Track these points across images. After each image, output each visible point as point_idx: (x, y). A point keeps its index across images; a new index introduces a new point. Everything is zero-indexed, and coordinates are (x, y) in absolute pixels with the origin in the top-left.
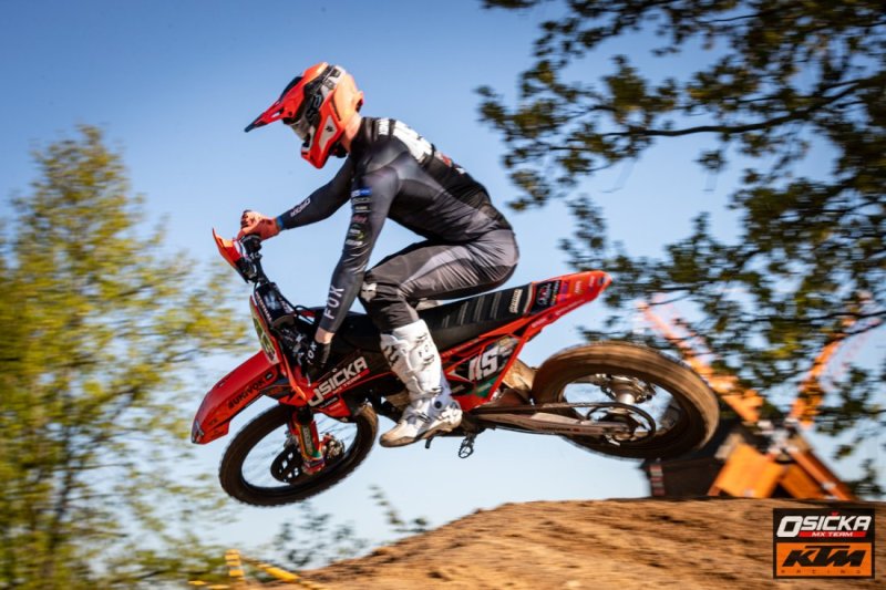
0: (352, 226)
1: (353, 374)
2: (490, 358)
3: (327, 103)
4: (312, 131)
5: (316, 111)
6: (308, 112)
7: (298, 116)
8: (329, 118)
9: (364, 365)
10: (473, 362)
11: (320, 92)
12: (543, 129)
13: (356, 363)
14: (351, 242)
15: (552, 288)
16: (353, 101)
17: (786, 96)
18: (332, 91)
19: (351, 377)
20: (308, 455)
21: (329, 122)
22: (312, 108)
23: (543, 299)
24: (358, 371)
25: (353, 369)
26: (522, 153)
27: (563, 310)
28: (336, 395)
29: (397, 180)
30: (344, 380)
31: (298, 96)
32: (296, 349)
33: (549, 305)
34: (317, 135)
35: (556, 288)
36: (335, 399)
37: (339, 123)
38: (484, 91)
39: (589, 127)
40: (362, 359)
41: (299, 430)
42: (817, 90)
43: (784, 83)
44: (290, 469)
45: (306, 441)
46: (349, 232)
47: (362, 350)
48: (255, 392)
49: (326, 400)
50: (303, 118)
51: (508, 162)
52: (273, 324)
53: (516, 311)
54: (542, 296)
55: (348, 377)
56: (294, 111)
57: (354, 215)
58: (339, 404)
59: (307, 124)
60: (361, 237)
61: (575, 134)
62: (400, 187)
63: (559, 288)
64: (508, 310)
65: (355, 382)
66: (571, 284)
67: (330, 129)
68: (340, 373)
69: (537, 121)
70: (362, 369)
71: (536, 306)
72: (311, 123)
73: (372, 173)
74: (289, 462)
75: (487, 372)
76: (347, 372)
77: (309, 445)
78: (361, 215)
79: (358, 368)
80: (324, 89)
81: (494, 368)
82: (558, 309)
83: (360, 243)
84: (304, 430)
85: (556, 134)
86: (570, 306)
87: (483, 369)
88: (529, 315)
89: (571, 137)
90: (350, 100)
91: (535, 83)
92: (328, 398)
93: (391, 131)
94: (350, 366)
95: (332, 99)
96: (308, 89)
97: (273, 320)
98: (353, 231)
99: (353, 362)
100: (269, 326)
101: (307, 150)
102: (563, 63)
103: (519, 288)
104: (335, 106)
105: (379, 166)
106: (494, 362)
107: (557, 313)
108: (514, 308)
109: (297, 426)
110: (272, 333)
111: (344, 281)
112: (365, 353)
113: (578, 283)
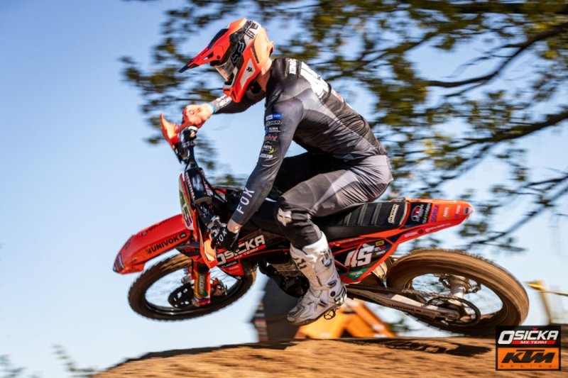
0: (265, 143)
1: (253, 247)
2: (366, 253)
3: (249, 49)
4: (235, 71)
5: (240, 55)
6: (233, 56)
7: (225, 60)
8: (250, 61)
9: (263, 241)
10: (350, 254)
11: (243, 40)
12: (170, 86)
13: (256, 239)
14: (264, 156)
15: (424, 208)
16: (268, 48)
17: (338, 61)
18: (252, 40)
19: (251, 248)
20: (199, 293)
21: (250, 64)
22: (237, 52)
23: (416, 216)
24: (257, 245)
25: (254, 243)
26: (155, 103)
27: (432, 228)
28: (237, 260)
29: (302, 110)
30: (245, 250)
31: (226, 43)
32: (210, 226)
33: (420, 222)
34: (239, 75)
35: (428, 209)
36: (235, 263)
37: (258, 65)
38: (126, 60)
39: (202, 83)
40: (262, 237)
41: (197, 276)
42: (360, 56)
43: (335, 51)
44: (183, 299)
45: (200, 284)
46: (263, 148)
47: (263, 230)
48: (170, 246)
49: (227, 263)
50: (229, 60)
51: (146, 110)
52: (195, 202)
53: (393, 221)
54: (415, 214)
55: (248, 249)
56: (222, 55)
57: (267, 135)
58: (237, 267)
59: (232, 65)
60: (273, 151)
61: (194, 90)
62: (304, 115)
63: (430, 210)
64: (387, 220)
65: (252, 253)
66: (440, 208)
67: (250, 70)
68: (243, 244)
69: (165, 81)
70: (260, 244)
71: (410, 222)
72: (235, 65)
73: (284, 102)
74: (183, 294)
75: (361, 263)
76: (248, 245)
77: (201, 288)
78: (272, 134)
79: (257, 243)
80: (246, 38)
81: (368, 261)
82: (429, 227)
83: (271, 156)
84: (201, 277)
85: (179, 89)
86: (439, 227)
87: (358, 260)
88: (403, 228)
89: (191, 92)
90: (265, 47)
91: (164, 54)
92: (229, 262)
93: (298, 71)
94: (251, 241)
95: (252, 46)
96: (233, 38)
97: (196, 199)
98: (266, 147)
99: (254, 238)
100: (192, 201)
101: (230, 87)
102: (184, 39)
103: (397, 203)
104: (255, 52)
105: (288, 97)
106: (368, 257)
107: (427, 230)
108: (392, 219)
109: (196, 273)
110: (193, 208)
111: (255, 185)
112: (265, 233)
113: (447, 209)
